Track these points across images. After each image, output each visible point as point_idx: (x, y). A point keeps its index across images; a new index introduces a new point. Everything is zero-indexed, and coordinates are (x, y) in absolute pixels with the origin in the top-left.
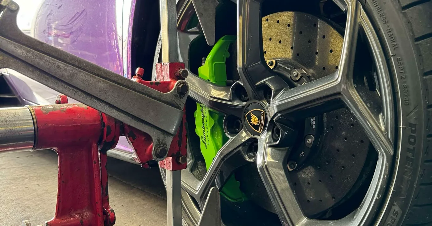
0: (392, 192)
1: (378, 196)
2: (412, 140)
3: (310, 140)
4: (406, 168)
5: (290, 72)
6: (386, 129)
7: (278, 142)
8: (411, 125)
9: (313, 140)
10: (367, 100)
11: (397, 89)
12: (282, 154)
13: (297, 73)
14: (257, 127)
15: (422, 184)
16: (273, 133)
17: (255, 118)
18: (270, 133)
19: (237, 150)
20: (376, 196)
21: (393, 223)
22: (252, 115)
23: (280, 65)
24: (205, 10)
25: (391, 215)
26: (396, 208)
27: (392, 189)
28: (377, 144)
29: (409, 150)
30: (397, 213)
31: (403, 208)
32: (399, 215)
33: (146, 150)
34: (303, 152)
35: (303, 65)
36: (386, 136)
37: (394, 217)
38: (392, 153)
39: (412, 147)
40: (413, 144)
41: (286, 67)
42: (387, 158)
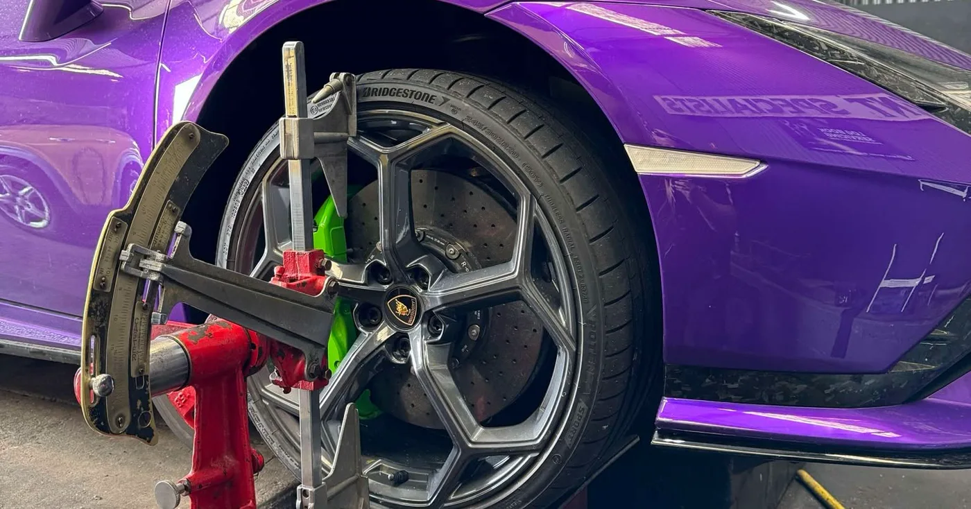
0: (576, 389)
1: (563, 394)
2: (593, 336)
3: (475, 331)
4: (589, 364)
5: (444, 248)
6: (567, 324)
7: (439, 338)
8: (590, 322)
9: (479, 331)
10: (546, 294)
11: (576, 286)
12: (445, 352)
13: (455, 250)
14: (406, 318)
15: (604, 379)
16: (428, 325)
17: (402, 307)
18: (425, 326)
19: (380, 350)
20: (561, 395)
21: (580, 420)
22: (398, 302)
23: (429, 237)
24: (337, 175)
25: (577, 412)
26: (582, 405)
27: (577, 385)
28: (558, 340)
29: (590, 346)
30: (583, 409)
31: (588, 404)
32: (586, 411)
33: (294, 370)
34: (466, 347)
35: (458, 237)
36: (567, 333)
37: (581, 414)
38: (575, 350)
39: (593, 343)
40: (594, 340)
41: (438, 241)
42: (570, 355)
